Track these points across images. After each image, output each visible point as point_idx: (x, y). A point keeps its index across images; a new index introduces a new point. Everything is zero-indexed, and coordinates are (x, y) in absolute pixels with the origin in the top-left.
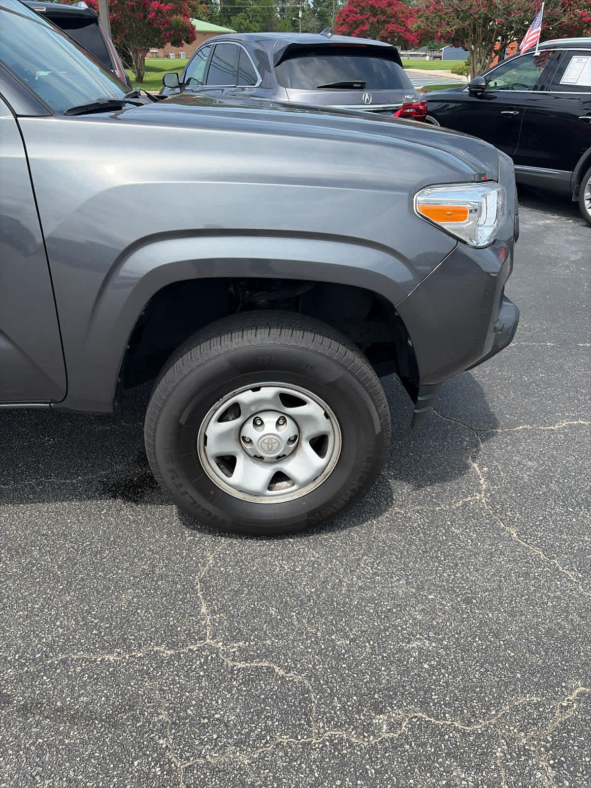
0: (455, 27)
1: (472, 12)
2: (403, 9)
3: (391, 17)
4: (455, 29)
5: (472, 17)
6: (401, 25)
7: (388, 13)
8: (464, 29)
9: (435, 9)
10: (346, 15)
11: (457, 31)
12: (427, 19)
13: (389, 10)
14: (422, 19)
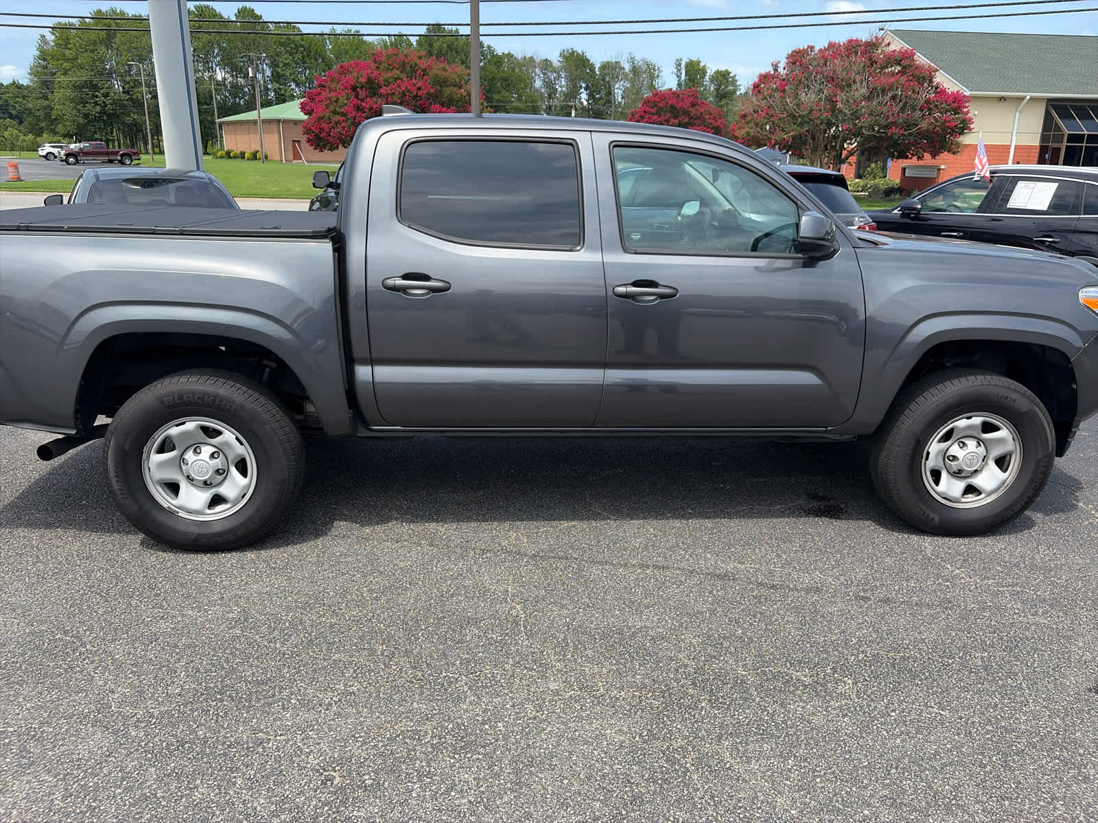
0: (792, 133)
1: (812, 117)
2: (711, 110)
3: (696, 119)
4: (792, 136)
5: (811, 123)
6: (708, 128)
7: (692, 114)
8: (800, 136)
9: (767, 114)
10: (641, 117)
11: (794, 137)
12: (757, 125)
13: (693, 111)
14: (752, 125)
